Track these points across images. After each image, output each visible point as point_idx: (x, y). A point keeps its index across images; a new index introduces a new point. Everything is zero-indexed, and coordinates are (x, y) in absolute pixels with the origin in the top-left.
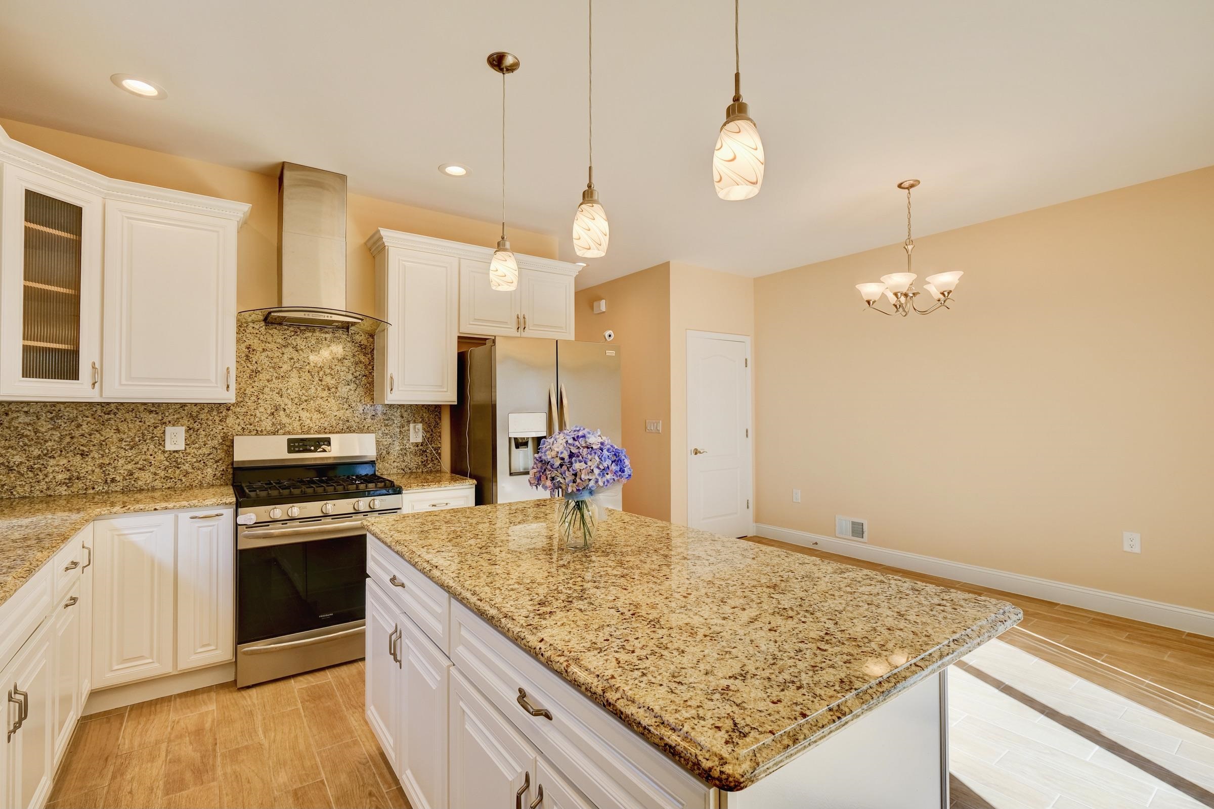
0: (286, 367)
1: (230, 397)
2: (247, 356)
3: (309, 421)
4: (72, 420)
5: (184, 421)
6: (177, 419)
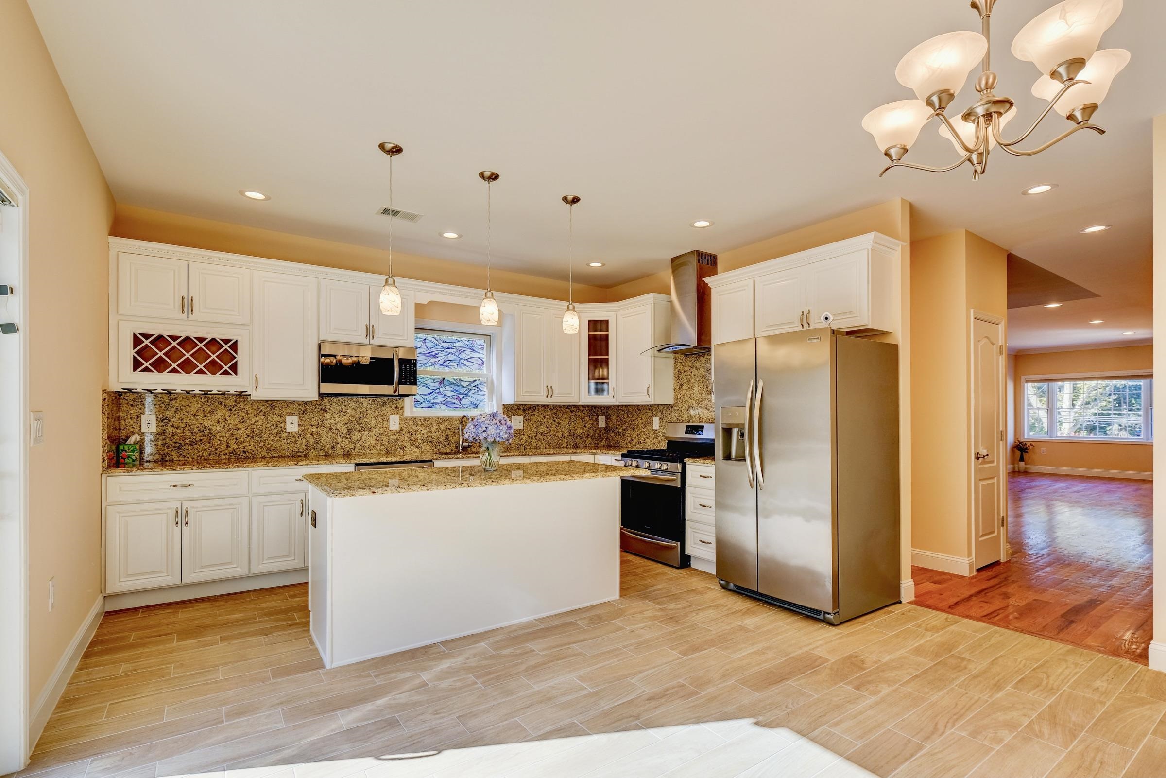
0: (693, 381)
1: (672, 402)
2: (678, 376)
3: (702, 415)
4: (631, 413)
5: (659, 414)
6: (657, 413)
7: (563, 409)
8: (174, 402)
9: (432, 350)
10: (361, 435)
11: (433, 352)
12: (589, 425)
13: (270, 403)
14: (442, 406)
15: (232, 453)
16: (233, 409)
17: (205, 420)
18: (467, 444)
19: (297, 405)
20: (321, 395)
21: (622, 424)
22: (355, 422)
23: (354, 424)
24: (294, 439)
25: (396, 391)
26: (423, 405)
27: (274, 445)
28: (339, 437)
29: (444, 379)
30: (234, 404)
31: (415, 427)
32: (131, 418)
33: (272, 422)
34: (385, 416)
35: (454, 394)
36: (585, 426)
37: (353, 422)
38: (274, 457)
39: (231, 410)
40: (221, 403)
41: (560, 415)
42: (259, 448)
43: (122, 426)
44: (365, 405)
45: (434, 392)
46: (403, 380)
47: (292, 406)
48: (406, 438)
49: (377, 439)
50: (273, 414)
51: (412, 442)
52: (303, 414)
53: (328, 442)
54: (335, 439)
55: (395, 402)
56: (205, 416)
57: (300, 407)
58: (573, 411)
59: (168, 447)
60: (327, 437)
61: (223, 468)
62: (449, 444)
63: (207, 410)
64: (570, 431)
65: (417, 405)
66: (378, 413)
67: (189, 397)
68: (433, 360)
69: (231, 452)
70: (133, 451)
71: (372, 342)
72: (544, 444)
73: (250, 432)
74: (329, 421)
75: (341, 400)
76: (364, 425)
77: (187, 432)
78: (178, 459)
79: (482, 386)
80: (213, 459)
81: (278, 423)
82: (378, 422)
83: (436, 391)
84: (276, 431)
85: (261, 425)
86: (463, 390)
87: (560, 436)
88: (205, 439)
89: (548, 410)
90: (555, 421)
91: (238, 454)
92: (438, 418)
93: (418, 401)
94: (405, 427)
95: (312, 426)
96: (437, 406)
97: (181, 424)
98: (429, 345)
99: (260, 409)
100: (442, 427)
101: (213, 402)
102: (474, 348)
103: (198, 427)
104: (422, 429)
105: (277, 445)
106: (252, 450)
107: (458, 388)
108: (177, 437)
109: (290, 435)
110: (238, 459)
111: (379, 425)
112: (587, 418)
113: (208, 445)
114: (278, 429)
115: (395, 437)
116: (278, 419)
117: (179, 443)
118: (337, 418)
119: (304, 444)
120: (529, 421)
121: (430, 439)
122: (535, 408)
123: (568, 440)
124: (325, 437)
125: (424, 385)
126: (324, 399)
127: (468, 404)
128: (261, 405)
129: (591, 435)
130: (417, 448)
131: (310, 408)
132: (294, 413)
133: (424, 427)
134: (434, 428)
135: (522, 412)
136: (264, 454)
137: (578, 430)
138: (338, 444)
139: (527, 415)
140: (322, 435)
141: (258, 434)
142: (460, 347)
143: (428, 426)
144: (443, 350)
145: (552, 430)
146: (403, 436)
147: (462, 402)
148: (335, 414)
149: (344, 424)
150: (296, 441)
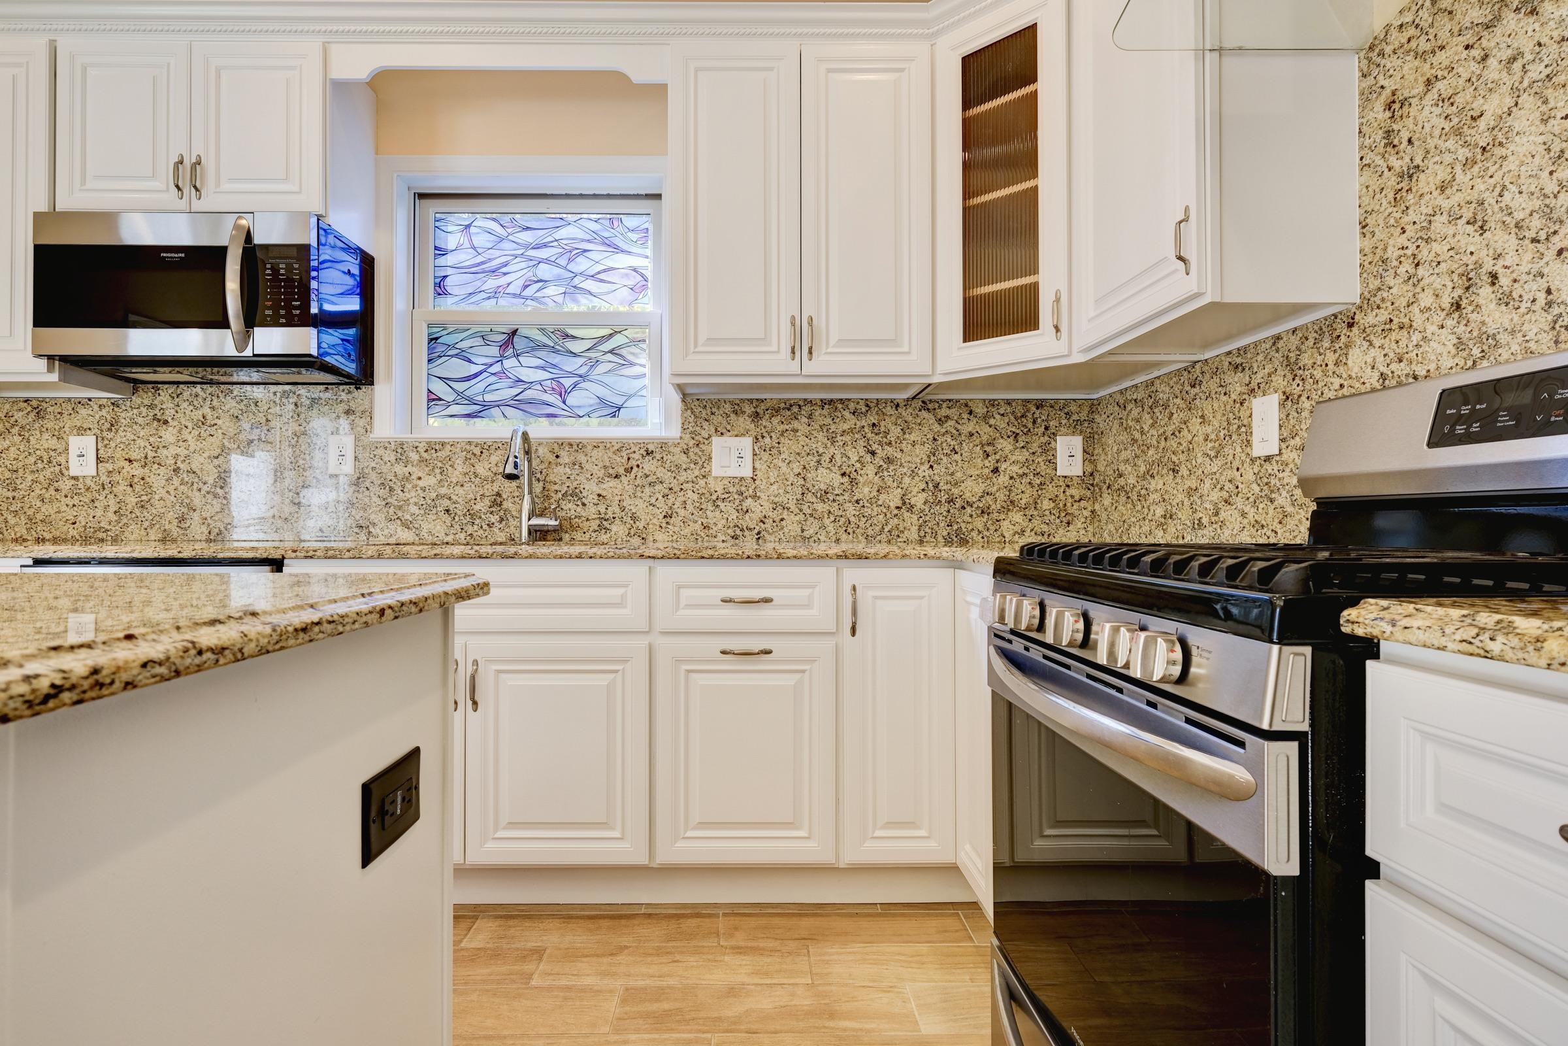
2: (1387, 134)
5: (1279, 381)
6: (1270, 375)
9: (487, 255)
11: (490, 260)
12: (1015, 468)
13: (35, 403)
14: (509, 411)
19: (96, 408)
21: (1137, 456)
24: (89, 495)
26: (455, 409)
27: (43, 510)
28: (197, 494)
29: (515, 332)
31: (400, 469)
33: (38, 453)
34: (315, 435)
35: (547, 375)
36: (996, 470)
38: (44, 540)
41: (895, 431)
42: (9, 517)
44: (263, 406)
45: (485, 371)
46: (257, 312)
47: (83, 412)
48: (375, 499)
49: (295, 501)
50: (41, 432)
51: (391, 510)
52: (110, 430)
53: (169, 505)
54: (187, 497)
55: (345, 397)
57: (104, 413)
58: (947, 417)
60: (168, 492)
62: (501, 520)
64: (936, 486)
65: (438, 409)
66: (297, 428)
68: (491, 283)
72: (831, 528)
74: (173, 450)
75: (201, 393)
79: (633, 349)
81: (52, 453)
82: (296, 452)
83: (493, 370)
84: (48, 473)
85: (15, 459)
86: (572, 365)
87: (892, 505)
89: (847, 414)
90: (873, 453)
92: (470, 443)
93: (440, 399)
94: (373, 469)
95: (130, 461)
96: (495, 412)
98: (481, 240)
99: (13, 420)
100: (481, 469)
102: (616, 242)
104: (420, 474)
105: (50, 510)
107: (556, 359)
109: (81, 486)
111: (299, 462)
112: (1005, 445)
114: (52, 469)
115: (343, 497)
116: (53, 443)
118: (191, 442)
119: (113, 508)
120: (774, 451)
121: (446, 503)
122: (795, 409)
123: (927, 518)
124: (161, 493)
125: (464, 354)
126: (160, 391)
127: (591, 406)
128: (15, 408)
129: (1023, 502)
130: (408, 528)
131: (128, 415)
132: (90, 429)
133: (427, 469)
134: (457, 473)
135: (748, 423)
136: (21, 531)
137: (969, 483)
138: (195, 510)
139: (765, 434)
140: (155, 485)
141: (7, 482)
142: (573, 239)
143: (440, 465)
144: (520, 252)
145: (864, 484)
146: (367, 493)
147: (570, 400)
148: (188, 430)
149: (209, 457)
150: (93, 501)
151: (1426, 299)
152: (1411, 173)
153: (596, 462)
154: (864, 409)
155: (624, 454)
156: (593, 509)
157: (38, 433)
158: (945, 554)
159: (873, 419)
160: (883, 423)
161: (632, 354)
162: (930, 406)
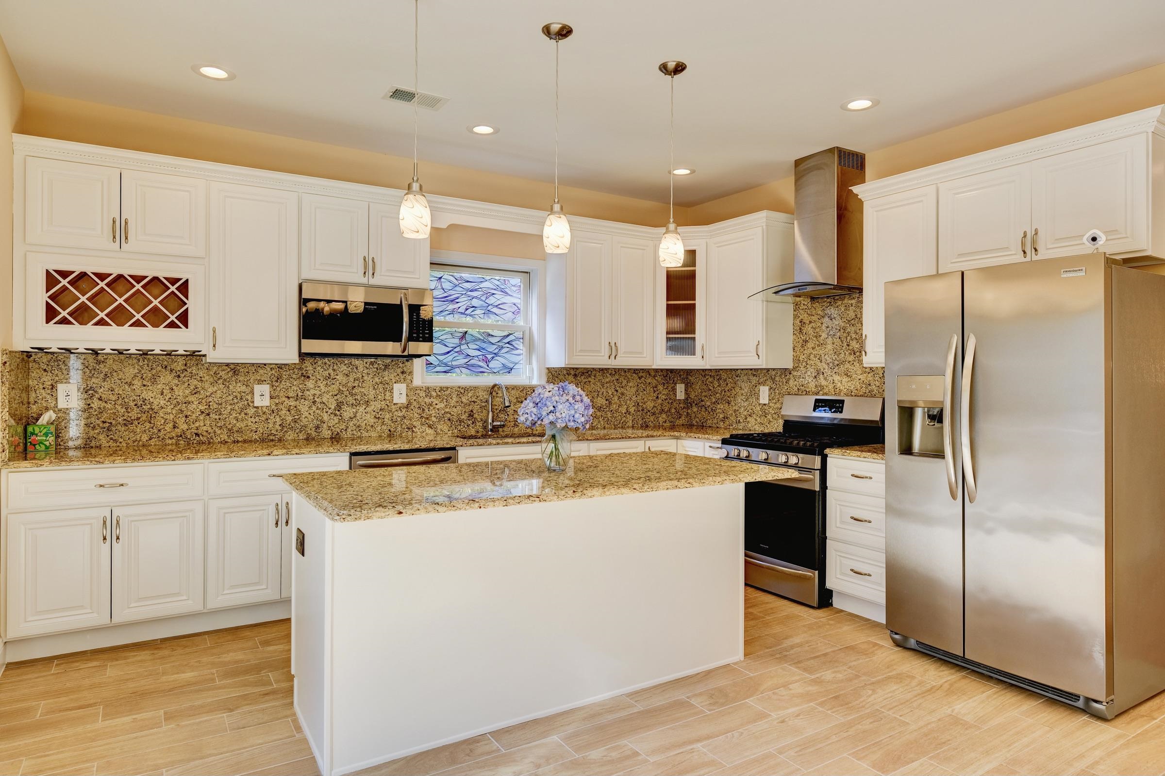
0: (824, 335)
1: (790, 365)
2: (800, 329)
3: (839, 384)
4: (725, 380)
5: (769, 382)
6: (766, 380)
7: (628, 375)
8: (102, 366)
9: (449, 293)
10: (354, 410)
11: (451, 295)
12: (663, 397)
13: (232, 366)
14: (464, 370)
15: (181, 436)
16: (182, 375)
17: (144, 391)
18: (499, 423)
19: (269, 369)
20: (303, 356)
21: (711, 395)
22: (348, 392)
23: (346, 396)
24: (265, 416)
25: (404, 351)
26: (438, 369)
27: (237, 425)
28: (326, 414)
29: (466, 332)
30: (183, 368)
31: (427, 400)
32: (44, 388)
33: (234, 394)
34: (388, 384)
35: (480, 353)
36: (657, 397)
37: (345, 393)
38: (238, 442)
39: (179, 376)
40: (166, 367)
42: (217, 430)
43: (32, 400)
44: (361, 369)
45: (452, 350)
46: (414, 335)
47: (261, 371)
48: (416, 414)
49: (377, 416)
50: (236, 382)
52: (277, 381)
53: (310, 420)
54: (320, 416)
55: (401, 365)
56: (144, 386)
57: (273, 372)
58: (642, 377)
59: (94, 428)
60: (310, 414)
61: (168, 460)
62: (473, 423)
63: (146, 377)
64: (638, 404)
65: (430, 368)
66: (378, 380)
67: (123, 358)
68: (451, 307)
69: (179, 434)
70: (46, 435)
71: (372, 282)
73: (205, 407)
74: (312, 392)
75: (328, 362)
76: (359, 397)
77: (119, 408)
78: (107, 445)
79: (517, 342)
80: (155, 445)
81: (243, 394)
82: (378, 392)
83: (456, 350)
84: (240, 405)
85: (220, 398)
86: (492, 348)
87: (623, 412)
88: (144, 418)
89: (608, 375)
90: (617, 391)
91: (189, 437)
92: (459, 387)
93: (432, 364)
94: (415, 400)
95: (288, 398)
96: (457, 370)
97: (111, 395)
98: (447, 285)
99: (219, 375)
100: (464, 400)
101: (154, 366)
102: (506, 290)
103: (134, 401)
104: (437, 402)
105: (242, 425)
106: (207, 432)
107: (484, 345)
108: (106, 415)
109: (260, 412)
110: (189, 444)
111: (380, 397)
112: (660, 387)
113: (148, 425)
114: (243, 403)
115: (400, 414)
116: (244, 388)
117: (109, 423)
118: (323, 387)
119: (278, 423)
121: (449, 415)
122: (590, 373)
123: (635, 417)
124: (306, 414)
125: (443, 342)
126: (305, 361)
127: (499, 368)
128: (220, 369)
129: (666, 410)
130: (431, 428)
131: (287, 373)
132: (265, 381)
133: (440, 400)
134: (453, 401)
135: (572, 378)
136: (224, 437)
137: (649, 403)
138: (324, 423)
139: (579, 383)
140: (302, 410)
141: (215, 410)
142: (488, 288)
143: (446, 398)
144: (464, 292)
145: (614, 404)
146: (412, 412)
147: (491, 365)
148: (321, 381)
149: (332, 395)
150: (267, 419)
151: (809, 373)
152: (806, 341)
153: (513, 396)
154: (614, 373)
155: (524, 392)
156: (512, 417)
157: (234, 383)
158: (677, 435)
159: (617, 377)
160: (620, 379)
161: (517, 344)
162: (636, 372)
